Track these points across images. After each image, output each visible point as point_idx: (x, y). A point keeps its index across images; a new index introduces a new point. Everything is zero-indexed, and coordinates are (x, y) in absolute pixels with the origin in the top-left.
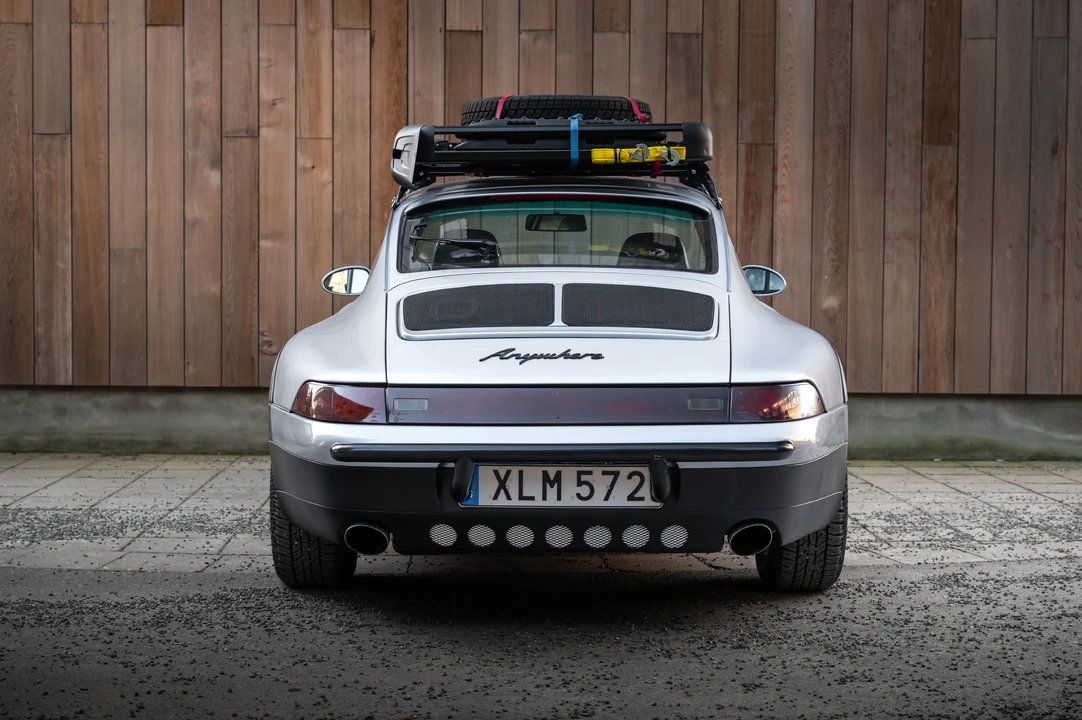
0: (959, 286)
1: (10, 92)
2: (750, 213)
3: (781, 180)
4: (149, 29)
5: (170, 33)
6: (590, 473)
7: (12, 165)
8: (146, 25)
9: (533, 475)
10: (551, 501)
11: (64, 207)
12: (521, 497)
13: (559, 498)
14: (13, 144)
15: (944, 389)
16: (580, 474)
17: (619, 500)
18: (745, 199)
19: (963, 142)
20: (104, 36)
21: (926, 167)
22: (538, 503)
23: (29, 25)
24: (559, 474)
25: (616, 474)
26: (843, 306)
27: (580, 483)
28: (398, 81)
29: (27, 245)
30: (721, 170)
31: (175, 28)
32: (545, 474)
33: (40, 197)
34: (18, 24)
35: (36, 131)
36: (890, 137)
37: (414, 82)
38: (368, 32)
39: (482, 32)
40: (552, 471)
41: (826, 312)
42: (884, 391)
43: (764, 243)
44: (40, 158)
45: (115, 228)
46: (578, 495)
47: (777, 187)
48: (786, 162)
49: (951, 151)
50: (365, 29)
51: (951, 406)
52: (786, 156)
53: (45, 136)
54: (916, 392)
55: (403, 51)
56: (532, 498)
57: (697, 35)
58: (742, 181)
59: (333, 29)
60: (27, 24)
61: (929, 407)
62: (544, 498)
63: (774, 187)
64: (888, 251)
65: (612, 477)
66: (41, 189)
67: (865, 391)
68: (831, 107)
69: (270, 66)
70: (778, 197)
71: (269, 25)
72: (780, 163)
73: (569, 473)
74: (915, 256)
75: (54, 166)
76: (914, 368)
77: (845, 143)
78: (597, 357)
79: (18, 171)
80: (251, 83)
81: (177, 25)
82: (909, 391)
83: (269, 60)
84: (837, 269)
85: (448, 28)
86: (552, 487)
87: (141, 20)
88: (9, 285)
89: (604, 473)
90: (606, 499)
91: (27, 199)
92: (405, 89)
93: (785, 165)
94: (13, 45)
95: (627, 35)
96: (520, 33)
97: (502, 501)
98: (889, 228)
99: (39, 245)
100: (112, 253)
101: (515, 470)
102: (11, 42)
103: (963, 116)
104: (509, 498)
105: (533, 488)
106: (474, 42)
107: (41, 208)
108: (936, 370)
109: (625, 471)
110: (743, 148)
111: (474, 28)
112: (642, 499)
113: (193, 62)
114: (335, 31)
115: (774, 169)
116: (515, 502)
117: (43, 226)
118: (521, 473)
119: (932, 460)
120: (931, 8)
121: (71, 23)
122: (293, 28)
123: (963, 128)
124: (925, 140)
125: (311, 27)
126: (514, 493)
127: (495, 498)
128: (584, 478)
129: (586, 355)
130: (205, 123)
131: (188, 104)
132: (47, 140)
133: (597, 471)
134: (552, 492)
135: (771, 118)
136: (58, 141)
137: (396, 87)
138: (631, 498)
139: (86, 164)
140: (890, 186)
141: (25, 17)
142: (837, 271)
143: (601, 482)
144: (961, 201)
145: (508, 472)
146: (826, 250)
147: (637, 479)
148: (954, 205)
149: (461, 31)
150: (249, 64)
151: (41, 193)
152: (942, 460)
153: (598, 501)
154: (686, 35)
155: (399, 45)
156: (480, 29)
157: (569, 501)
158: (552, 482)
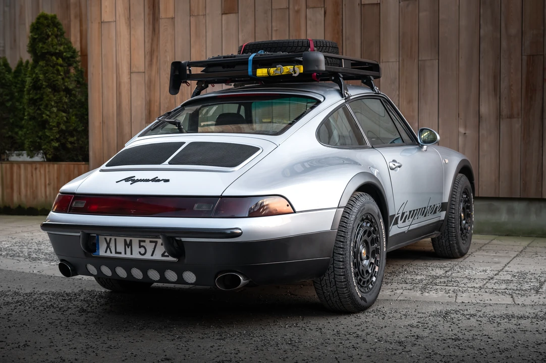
6: (144, 241)
9: (121, 240)
10: (128, 256)
12: (116, 253)
13: (132, 254)
16: (140, 241)
17: (158, 256)
22: (123, 256)
24: (131, 241)
25: (156, 242)
27: (140, 246)
32: (125, 241)
40: (128, 239)
46: (140, 253)
56: (120, 253)
62: (125, 254)
65: (154, 244)
73: (135, 241)
78: (167, 181)
86: (128, 248)
89: (151, 242)
90: (152, 255)
97: (108, 254)
101: (113, 238)
104: (111, 253)
105: (121, 248)
109: (160, 241)
112: (167, 256)
116: (114, 255)
118: (115, 239)
126: (113, 251)
127: (106, 252)
128: (142, 244)
129: (162, 180)
133: (147, 240)
134: (128, 250)
138: (163, 255)
143: (150, 247)
145: (110, 239)
153: (148, 256)
157: (137, 256)
158: (128, 245)
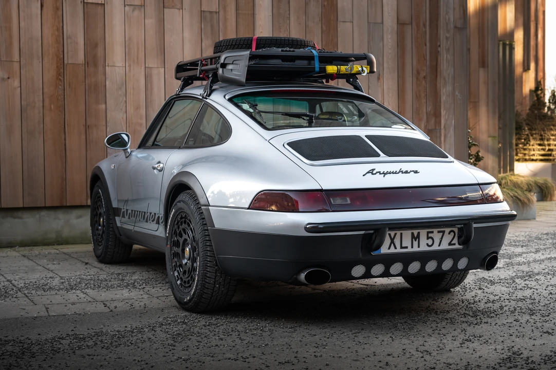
6: (432, 232)
9: (407, 234)
10: (416, 249)
12: (402, 247)
13: (419, 247)
16: (428, 233)
17: (445, 246)
22: (409, 250)
24: (419, 233)
25: (444, 232)
27: (428, 238)
32: (413, 234)
39: (104, 4)
40: (416, 232)
46: (427, 244)
56: (407, 247)
57: (216, 12)
62: (412, 247)
65: (442, 233)
73: (423, 233)
78: (416, 172)
85: (85, 1)
86: (416, 241)
89: (439, 232)
90: (439, 246)
95: (181, 10)
96: (125, 6)
97: (392, 250)
101: (398, 233)
104: (396, 248)
105: (407, 242)
106: (100, 9)
109: (447, 230)
111: (100, 2)
112: (454, 244)
116: (399, 250)
118: (401, 234)
120: (324, 5)
126: (398, 245)
127: (389, 248)
128: (430, 235)
129: (411, 171)
133: (435, 231)
134: (416, 243)
138: (450, 244)
143: (436, 236)
145: (396, 234)
147: (453, 234)
149: (92, 3)
153: (435, 247)
154: (211, 12)
156: (103, 3)
157: (424, 248)
158: (416, 238)
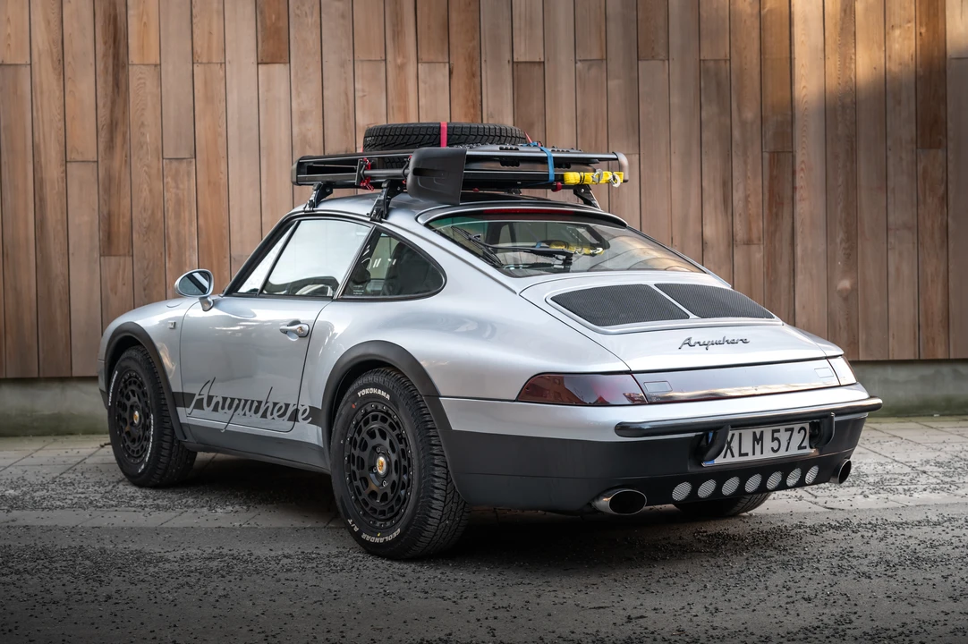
0: (951, 267)
1: (143, 124)
2: (774, 210)
3: (799, 182)
4: (260, 66)
5: (279, 70)
6: (778, 431)
7: (145, 186)
8: (258, 64)
9: (747, 434)
10: (758, 456)
11: (191, 221)
12: (741, 455)
13: (762, 453)
14: (145, 168)
15: (940, 356)
16: (774, 431)
17: (793, 451)
18: (770, 198)
19: (951, 145)
20: (222, 73)
21: (920, 168)
22: (750, 458)
23: (158, 66)
24: (762, 433)
25: (792, 430)
26: (854, 289)
27: (773, 439)
28: (474, 106)
29: (159, 255)
30: (749, 174)
31: (282, 65)
32: (754, 433)
33: (170, 214)
34: (147, 65)
35: (165, 156)
36: (889, 143)
37: (488, 107)
38: (447, 65)
39: (544, 63)
40: (758, 431)
41: (840, 292)
42: (891, 358)
43: (787, 236)
44: (169, 179)
45: (235, 238)
46: (772, 449)
47: (796, 188)
48: (803, 166)
49: (941, 153)
50: (445, 63)
51: (946, 369)
52: (803, 162)
53: (173, 161)
54: (917, 358)
55: (477, 80)
56: (747, 454)
57: (725, 61)
58: (766, 183)
59: (418, 63)
60: (156, 65)
61: (928, 371)
62: (754, 454)
63: (794, 188)
64: (891, 240)
65: (790, 432)
66: (170, 206)
67: (875, 359)
68: (839, 118)
69: (364, 96)
70: (798, 196)
71: (362, 61)
72: (798, 168)
73: (768, 431)
74: (914, 243)
75: (181, 186)
76: (915, 338)
77: (852, 149)
78: (745, 341)
79: (151, 191)
80: (348, 110)
81: (285, 63)
82: (912, 358)
83: (363, 91)
84: (848, 256)
85: (515, 60)
86: (758, 444)
87: (253, 59)
88: (145, 290)
89: (787, 430)
90: (787, 450)
91: (160, 215)
92: (480, 113)
93: (802, 169)
94: (144, 83)
95: (667, 62)
96: (576, 63)
97: (729, 459)
98: (891, 219)
99: (170, 254)
100: (232, 260)
101: (737, 433)
102: (142, 81)
103: (950, 125)
104: (733, 456)
105: (747, 447)
106: (537, 71)
107: (171, 222)
108: (933, 339)
109: (797, 427)
110: (766, 155)
111: (537, 59)
112: (805, 448)
113: (298, 94)
114: (420, 65)
115: (794, 173)
116: (737, 459)
117: (173, 238)
118: (740, 434)
119: (932, 415)
120: (921, 34)
121: (193, 63)
122: (384, 63)
123: (950, 134)
124: (919, 145)
125: (399, 61)
126: (736, 451)
127: (725, 457)
128: (776, 435)
129: (738, 341)
130: (310, 146)
131: (295, 130)
132: (175, 164)
133: (782, 428)
134: (758, 448)
135: (789, 130)
136: (184, 165)
137: (472, 111)
138: (800, 448)
139: (209, 183)
140: (891, 184)
141: (154, 59)
142: (848, 258)
143: (784, 438)
144: (951, 195)
145: (733, 435)
146: (838, 240)
147: (803, 432)
148: (945, 199)
149: (526, 62)
150: (346, 95)
151: (170, 209)
152: (941, 415)
153: (782, 453)
154: (716, 61)
155: (474, 75)
156: (542, 60)
157: (768, 455)
158: (758, 440)
